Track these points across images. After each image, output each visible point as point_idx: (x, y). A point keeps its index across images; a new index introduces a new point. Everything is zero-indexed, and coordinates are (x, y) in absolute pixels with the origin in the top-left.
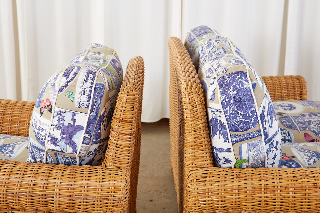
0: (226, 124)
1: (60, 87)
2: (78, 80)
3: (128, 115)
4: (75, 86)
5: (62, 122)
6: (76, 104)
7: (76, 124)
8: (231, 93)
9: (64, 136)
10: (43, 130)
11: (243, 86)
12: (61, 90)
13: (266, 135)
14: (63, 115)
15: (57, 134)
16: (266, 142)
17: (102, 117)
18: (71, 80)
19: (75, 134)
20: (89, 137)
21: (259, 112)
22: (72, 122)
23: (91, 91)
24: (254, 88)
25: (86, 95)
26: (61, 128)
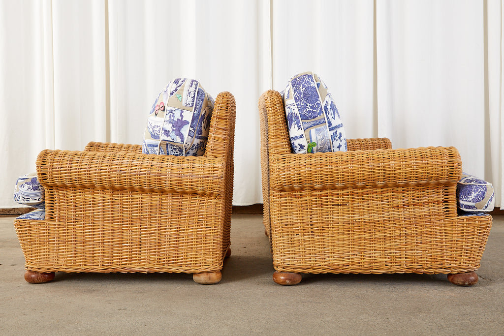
0: (299, 115)
1: (171, 92)
2: (185, 86)
3: (223, 113)
4: (182, 90)
5: (173, 118)
6: (184, 104)
7: (183, 120)
8: (301, 90)
9: (175, 129)
10: (158, 126)
11: (310, 84)
12: (172, 94)
13: (330, 123)
14: (174, 112)
15: (169, 127)
16: (330, 130)
17: (203, 117)
18: (180, 85)
19: (182, 127)
20: (193, 131)
21: (323, 105)
22: (180, 118)
23: (194, 94)
24: (318, 87)
25: (191, 97)
26: (172, 123)
